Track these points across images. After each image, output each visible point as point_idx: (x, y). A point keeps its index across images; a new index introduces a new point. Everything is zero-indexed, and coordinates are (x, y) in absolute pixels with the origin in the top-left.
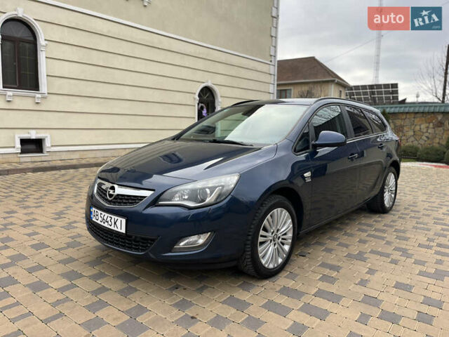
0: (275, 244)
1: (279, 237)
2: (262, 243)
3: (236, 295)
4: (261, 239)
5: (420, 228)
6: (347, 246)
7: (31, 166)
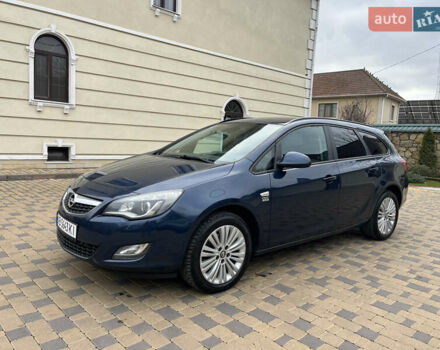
0: (223, 261)
1: (228, 255)
2: (205, 259)
3: (173, 306)
4: (203, 254)
5: (409, 259)
6: (314, 270)
7: (54, 172)
